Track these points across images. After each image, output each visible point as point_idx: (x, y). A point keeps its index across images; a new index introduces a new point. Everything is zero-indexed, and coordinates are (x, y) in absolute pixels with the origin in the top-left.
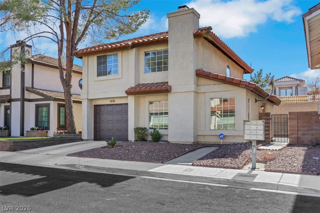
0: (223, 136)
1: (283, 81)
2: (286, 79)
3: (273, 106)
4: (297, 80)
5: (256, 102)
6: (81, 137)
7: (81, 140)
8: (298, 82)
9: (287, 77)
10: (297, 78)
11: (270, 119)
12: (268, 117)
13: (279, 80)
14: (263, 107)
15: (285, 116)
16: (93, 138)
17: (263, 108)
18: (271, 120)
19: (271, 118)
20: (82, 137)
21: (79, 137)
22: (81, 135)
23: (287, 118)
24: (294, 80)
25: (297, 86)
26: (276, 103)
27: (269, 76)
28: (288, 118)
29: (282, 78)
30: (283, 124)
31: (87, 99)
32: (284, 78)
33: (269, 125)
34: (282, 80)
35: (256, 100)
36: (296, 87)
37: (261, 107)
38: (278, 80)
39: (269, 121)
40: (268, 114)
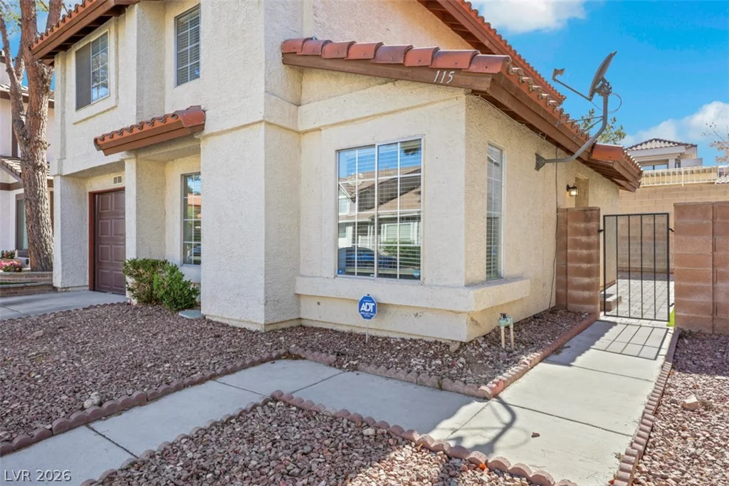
0: (371, 305)
1: (647, 149)
2: (654, 144)
3: (618, 192)
4: (679, 144)
5: (538, 167)
6: (52, 280)
7: (51, 288)
8: (682, 149)
9: (656, 140)
10: (679, 141)
11: (599, 231)
12: (593, 225)
13: (639, 147)
14: (574, 188)
15: (661, 221)
16: (87, 283)
17: (574, 193)
18: (602, 234)
19: (602, 228)
20: (54, 281)
21: (46, 280)
22: (52, 274)
23: (668, 229)
24: (671, 144)
25: (679, 157)
26: (627, 180)
27: (613, 125)
28: (672, 226)
29: (646, 143)
30: (648, 243)
31: (61, 176)
32: (648, 143)
33: (593, 251)
34: (644, 146)
35: (539, 158)
36: (676, 160)
37: (568, 188)
38: (636, 146)
39: (593, 239)
40: (589, 213)
